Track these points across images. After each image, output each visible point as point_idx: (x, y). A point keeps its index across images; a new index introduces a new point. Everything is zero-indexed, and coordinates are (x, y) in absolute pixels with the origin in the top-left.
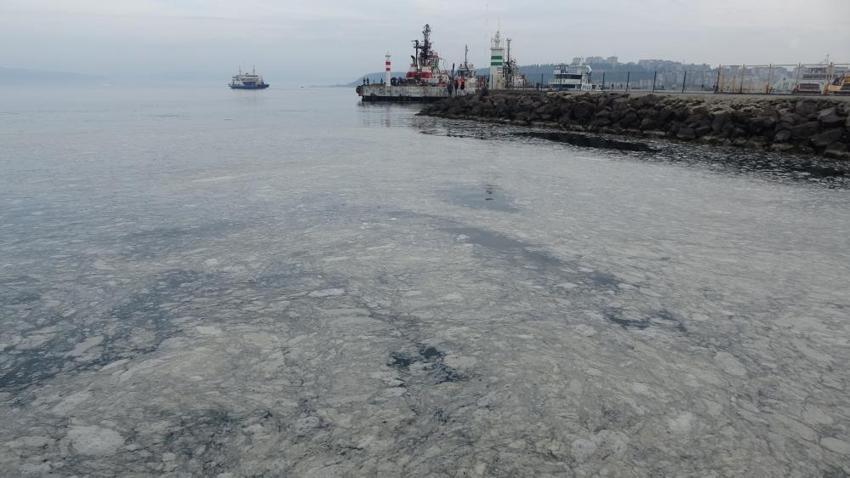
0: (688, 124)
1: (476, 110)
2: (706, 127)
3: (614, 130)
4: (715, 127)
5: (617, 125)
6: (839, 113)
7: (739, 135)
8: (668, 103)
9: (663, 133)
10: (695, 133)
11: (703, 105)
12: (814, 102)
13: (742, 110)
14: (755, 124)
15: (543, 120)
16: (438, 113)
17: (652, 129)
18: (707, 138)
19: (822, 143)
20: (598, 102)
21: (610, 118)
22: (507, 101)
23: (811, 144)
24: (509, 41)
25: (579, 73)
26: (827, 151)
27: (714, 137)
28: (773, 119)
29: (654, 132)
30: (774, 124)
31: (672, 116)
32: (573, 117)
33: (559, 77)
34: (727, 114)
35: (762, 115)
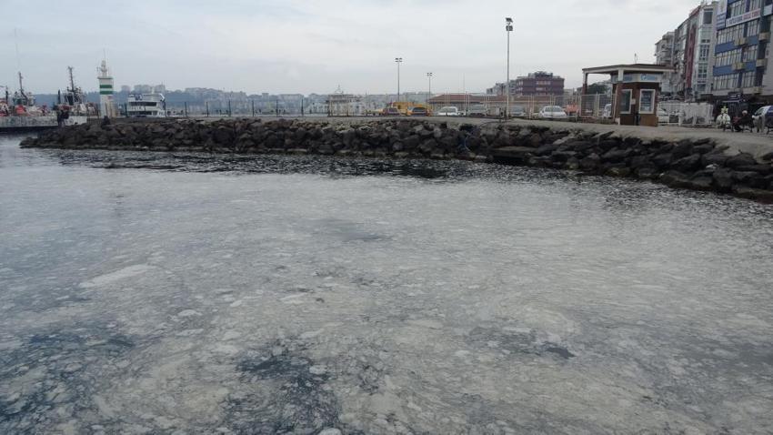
0: (324, 141)
1: (102, 139)
2: (340, 143)
3: (260, 150)
4: (346, 142)
5: (262, 145)
6: (426, 128)
7: (367, 148)
8: (299, 125)
9: (305, 150)
10: (333, 148)
11: (329, 126)
12: (407, 121)
13: (360, 129)
14: (374, 139)
15: (185, 145)
16: (51, 144)
17: (295, 148)
18: (343, 152)
19: (428, 150)
20: (235, 128)
21: (252, 139)
22: (135, 129)
23: (421, 151)
24: (71, 69)
25: (152, 100)
26: (432, 155)
27: (349, 151)
28: (386, 135)
29: (297, 150)
30: (388, 138)
31: (307, 136)
32: (216, 141)
33: (134, 104)
34: (350, 133)
35: (376, 132)
